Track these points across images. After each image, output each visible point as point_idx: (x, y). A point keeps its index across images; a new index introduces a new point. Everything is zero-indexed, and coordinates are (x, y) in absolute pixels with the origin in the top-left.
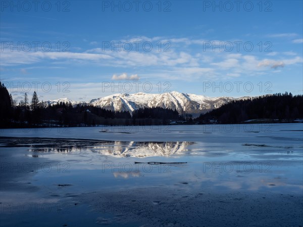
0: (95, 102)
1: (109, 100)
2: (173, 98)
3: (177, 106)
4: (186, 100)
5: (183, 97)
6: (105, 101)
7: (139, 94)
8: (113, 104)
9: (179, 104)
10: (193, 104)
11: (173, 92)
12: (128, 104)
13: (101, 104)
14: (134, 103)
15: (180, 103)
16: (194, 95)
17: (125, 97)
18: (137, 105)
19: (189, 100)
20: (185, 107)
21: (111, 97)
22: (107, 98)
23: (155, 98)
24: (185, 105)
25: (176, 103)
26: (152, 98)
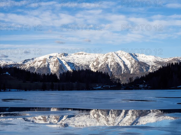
0: (29, 62)
1: (45, 60)
2: (118, 59)
3: (123, 67)
4: (133, 61)
5: (131, 57)
6: (40, 61)
7: (79, 54)
8: (49, 65)
9: (125, 66)
10: (142, 65)
11: (119, 52)
12: (67, 65)
13: (35, 65)
14: (73, 64)
15: (126, 64)
16: (144, 55)
17: (63, 57)
18: (76, 66)
19: (137, 61)
20: (132, 69)
21: (47, 57)
22: (42, 58)
23: (98, 59)
24: (132, 67)
25: (121, 65)
26: (95, 59)
